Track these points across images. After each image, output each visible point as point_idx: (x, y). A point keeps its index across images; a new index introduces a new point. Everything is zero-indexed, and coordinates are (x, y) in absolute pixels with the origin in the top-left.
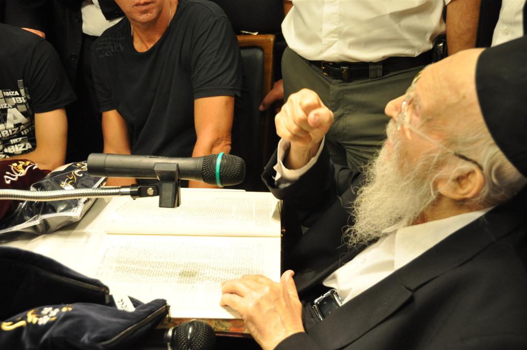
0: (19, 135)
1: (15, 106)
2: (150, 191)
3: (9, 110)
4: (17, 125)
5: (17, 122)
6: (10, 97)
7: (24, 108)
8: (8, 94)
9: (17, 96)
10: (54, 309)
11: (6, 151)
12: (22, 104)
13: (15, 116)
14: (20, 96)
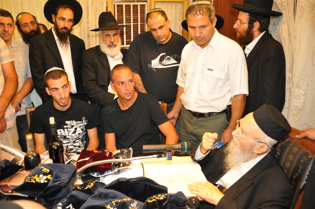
0: (79, 139)
1: (80, 127)
2: (163, 155)
3: (78, 129)
4: (79, 134)
5: (79, 133)
6: (79, 123)
7: (82, 128)
8: (78, 122)
9: (81, 123)
10: (162, 195)
11: (74, 145)
12: (82, 126)
13: (79, 131)
14: (82, 123)
